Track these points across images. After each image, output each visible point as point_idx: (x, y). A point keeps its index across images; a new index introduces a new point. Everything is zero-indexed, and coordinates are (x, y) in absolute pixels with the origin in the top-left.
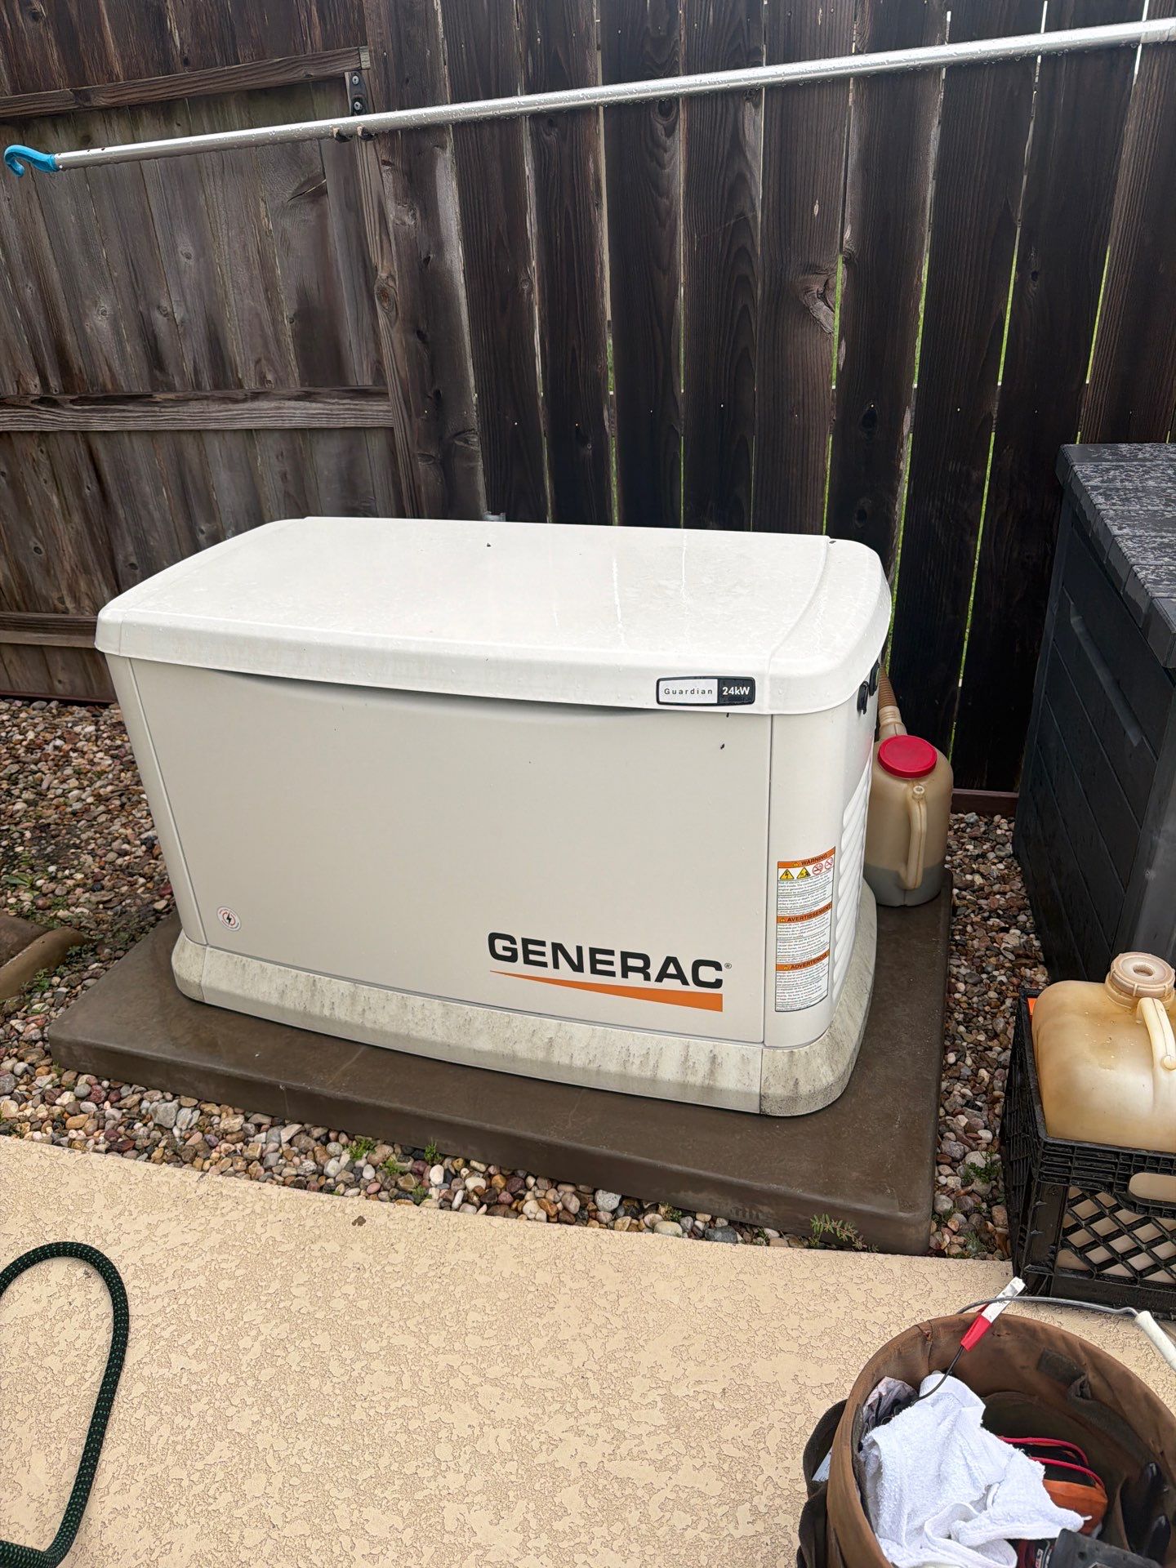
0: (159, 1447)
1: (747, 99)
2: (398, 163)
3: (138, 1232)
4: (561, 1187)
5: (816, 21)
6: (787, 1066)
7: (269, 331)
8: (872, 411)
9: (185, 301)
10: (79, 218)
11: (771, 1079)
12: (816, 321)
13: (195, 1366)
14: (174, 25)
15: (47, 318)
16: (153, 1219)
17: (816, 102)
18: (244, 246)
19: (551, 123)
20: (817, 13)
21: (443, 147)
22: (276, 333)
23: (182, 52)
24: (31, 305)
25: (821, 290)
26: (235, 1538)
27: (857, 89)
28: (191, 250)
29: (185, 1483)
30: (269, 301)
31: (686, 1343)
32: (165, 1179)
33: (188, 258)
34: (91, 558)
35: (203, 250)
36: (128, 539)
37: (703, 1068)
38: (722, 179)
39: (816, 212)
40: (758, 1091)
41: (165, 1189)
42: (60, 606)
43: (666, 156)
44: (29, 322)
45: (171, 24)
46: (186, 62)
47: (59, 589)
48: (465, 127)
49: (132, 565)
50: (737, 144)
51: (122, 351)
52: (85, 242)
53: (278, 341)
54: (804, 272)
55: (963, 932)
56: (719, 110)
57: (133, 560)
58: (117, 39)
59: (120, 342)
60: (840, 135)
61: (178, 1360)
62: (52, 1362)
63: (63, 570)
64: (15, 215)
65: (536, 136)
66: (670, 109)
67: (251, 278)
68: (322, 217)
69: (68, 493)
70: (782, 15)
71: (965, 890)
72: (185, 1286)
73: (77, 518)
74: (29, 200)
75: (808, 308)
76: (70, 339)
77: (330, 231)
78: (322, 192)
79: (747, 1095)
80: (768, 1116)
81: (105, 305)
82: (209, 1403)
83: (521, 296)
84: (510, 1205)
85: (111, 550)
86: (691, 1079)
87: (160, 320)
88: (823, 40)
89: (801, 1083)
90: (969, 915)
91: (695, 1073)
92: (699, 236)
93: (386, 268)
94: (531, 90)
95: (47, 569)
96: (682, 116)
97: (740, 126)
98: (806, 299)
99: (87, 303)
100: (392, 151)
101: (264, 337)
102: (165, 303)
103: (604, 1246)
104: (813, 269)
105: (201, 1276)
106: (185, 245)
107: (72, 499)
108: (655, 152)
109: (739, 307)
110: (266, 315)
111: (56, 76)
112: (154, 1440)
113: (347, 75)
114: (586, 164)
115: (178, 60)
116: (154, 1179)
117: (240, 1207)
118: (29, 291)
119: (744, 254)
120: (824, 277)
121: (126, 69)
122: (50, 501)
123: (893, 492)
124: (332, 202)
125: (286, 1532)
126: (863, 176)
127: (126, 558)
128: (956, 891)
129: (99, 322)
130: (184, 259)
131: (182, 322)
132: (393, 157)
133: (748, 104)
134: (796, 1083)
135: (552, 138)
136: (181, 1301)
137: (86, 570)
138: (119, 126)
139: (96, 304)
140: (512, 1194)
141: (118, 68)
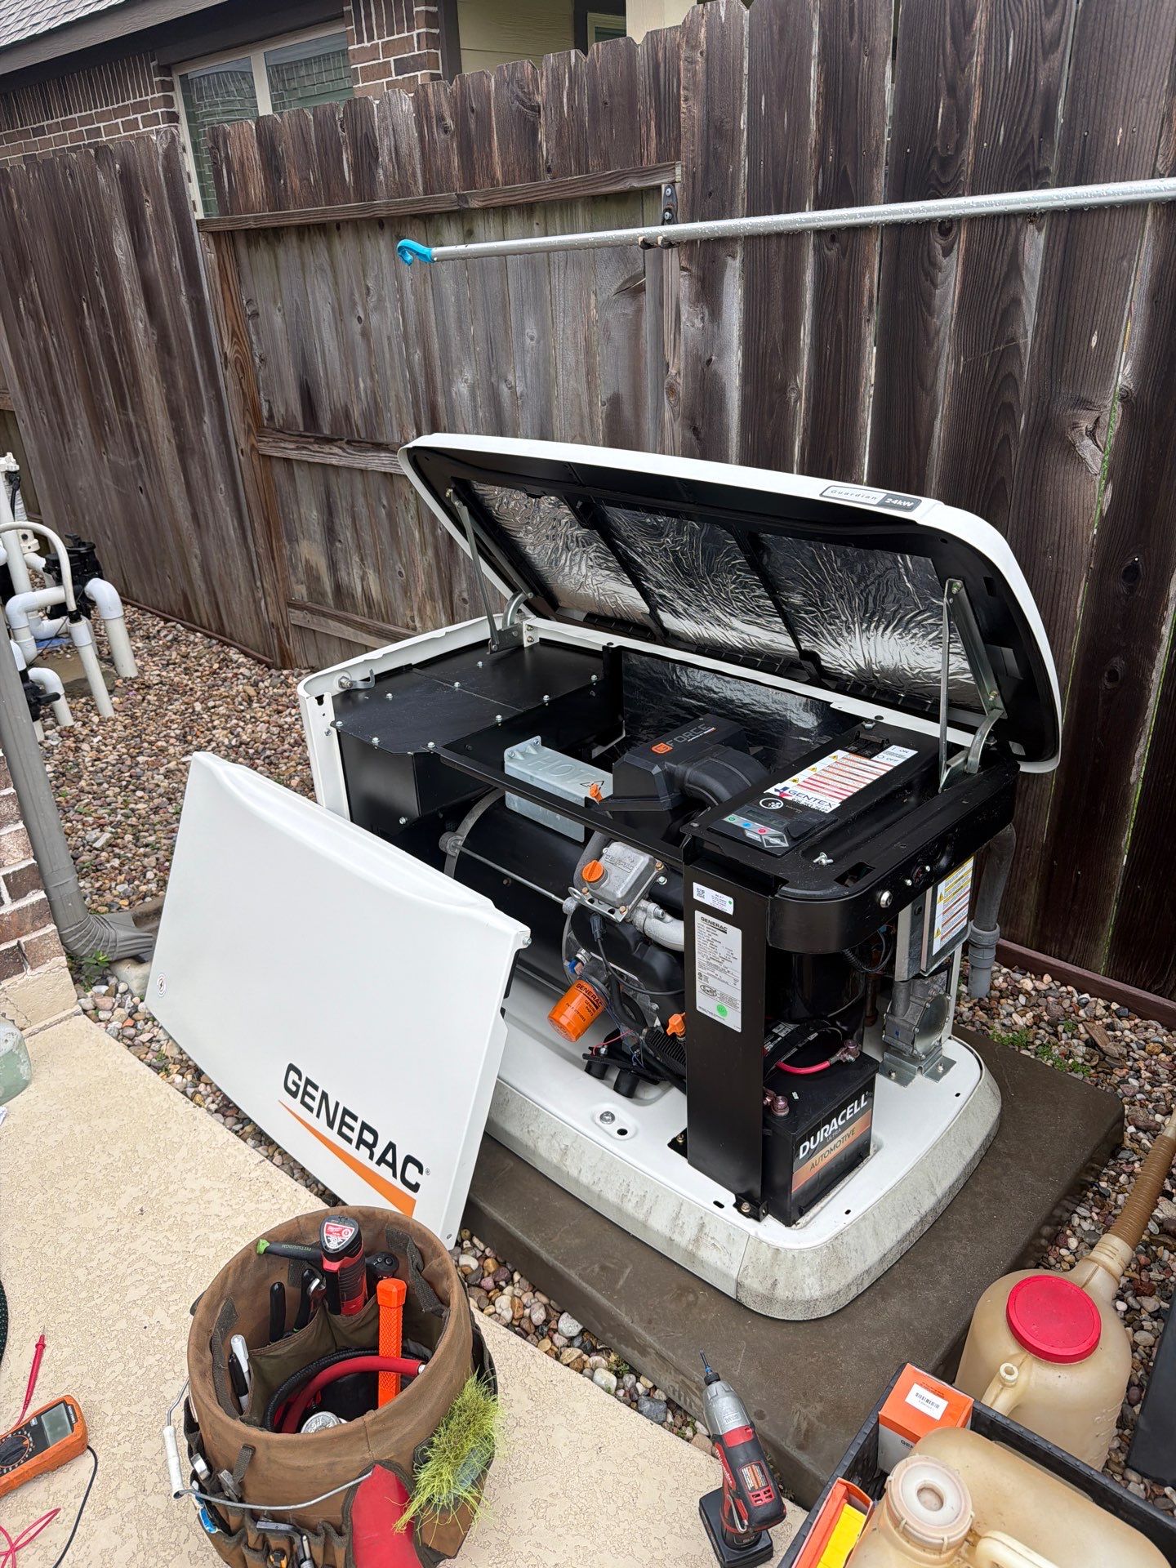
0: (108, 1380)
1: (1031, 221)
2: (694, 270)
3: (193, 1190)
4: (538, 1294)
5: (1115, 139)
6: (768, 1264)
7: (586, 410)
8: (1135, 566)
9: (525, 376)
10: (458, 299)
11: (750, 1270)
12: (1081, 460)
13: (168, 1325)
14: (544, 138)
15: (427, 382)
16: (208, 1184)
17: (1106, 227)
18: (575, 332)
19: (833, 239)
20: (1116, 132)
21: (734, 258)
22: (591, 413)
23: (547, 162)
24: (417, 368)
25: (1090, 427)
26: (114, 1485)
27: (1154, 215)
28: (535, 334)
29: (107, 1420)
30: (588, 383)
31: (550, 1500)
32: (236, 1153)
33: (532, 339)
34: (436, 587)
35: (544, 333)
36: (463, 577)
37: (690, 1232)
38: (995, 302)
39: (1094, 344)
40: (735, 1276)
41: (230, 1162)
42: (411, 623)
43: (940, 277)
44: (414, 383)
45: (541, 136)
46: (549, 170)
47: (412, 610)
48: (753, 240)
49: (464, 600)
50: (1015, 266)
51: (476, 415)
52: (460, 320)
53: (591, 420)
54: (1073, 407)
55: (1114, 1181)
56: (1000, 232)
57: (465, 595)
58: (500, 149)
59: (475, 407)
60: (1129, 263)
61: (160, 1314)
62: (81, 1273)
63: (417, 594)
64: (414, 293)
65: (818, 249)
66: (950, 230)
67: (577, 362)
68: (639, 311)
69: (427, 531)
70: (1077, 134)
71: (1145, 1132)
72: (200, 1252)
73: (430, 552)
74: (425, 281)
75: (1074, 445)
76: (441, 400)
77: (644, 326)
78: (641, 289)
79: (726, 1276)
80: (741, 1305)
81: (468, 375)
82: (158, 1361)
83: (787, 403)
84: (488, 1292)
85: (450, 583)
86: (677, 1238)
87: (504, 390)
88: (1120, 162)
89: (780, 1285)
90: (1133, 1162)
91: (682, 1233)
92: (965, 360)
93: (677, 366)
94: (819, 206)
95: (406, 590)
96: (963, 236)
97: (1020, 248)
98: (1072, 435)
99: (456, 371)
100: (690, 259)
101: (582, 417)
102: (510, 378)
103: (533, 1369)
104: (1085, 404)
105: (214, 1250)
106: (531, 330)
107: (429, 538)
108: (928, 271)
109: (1001, 436)
110: (585, 398)
111: (454, 179)
112: (107, 1373)
113: (663, 187)
114: (862, 280)
115: (543, 168)
116: (229, 1149)
117: (274, 1201)
118: (417, 356)
119: (1011, 380)
120: (1096, 414)
121: (505, 174)
122: (413, 534)
123: (1152, 658)
124: (648, 299)
125: (149, 1500)
126: (1152, 308)
127: (460, 595)
128: (1131, 1129)
129: (462, 388)
130: (528, 341)
131: (522, 395)
132: (691, 264)
133: (1031, 227)
134: (775, 1284)
135: (832, 253)
136: (188, 1265)
137: (433, 599)
138: (494, 224)
139: (461, 372)
140: (495, 1282)
141: (499, 175)
